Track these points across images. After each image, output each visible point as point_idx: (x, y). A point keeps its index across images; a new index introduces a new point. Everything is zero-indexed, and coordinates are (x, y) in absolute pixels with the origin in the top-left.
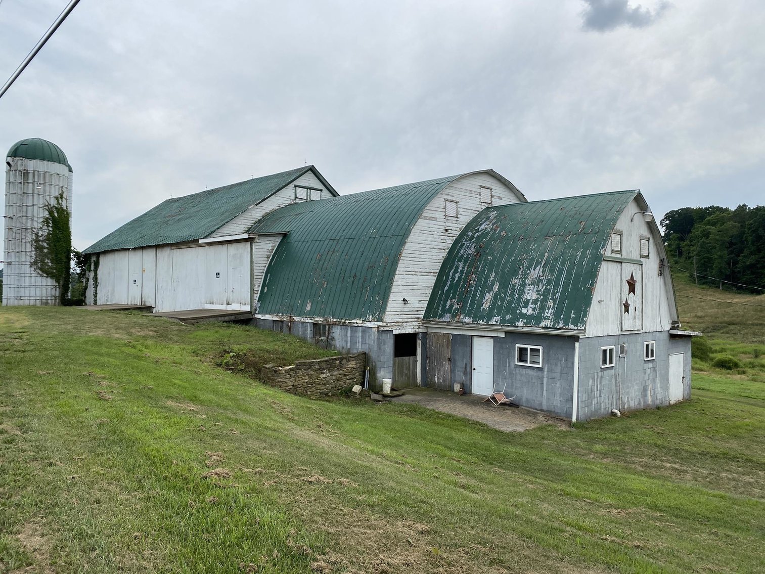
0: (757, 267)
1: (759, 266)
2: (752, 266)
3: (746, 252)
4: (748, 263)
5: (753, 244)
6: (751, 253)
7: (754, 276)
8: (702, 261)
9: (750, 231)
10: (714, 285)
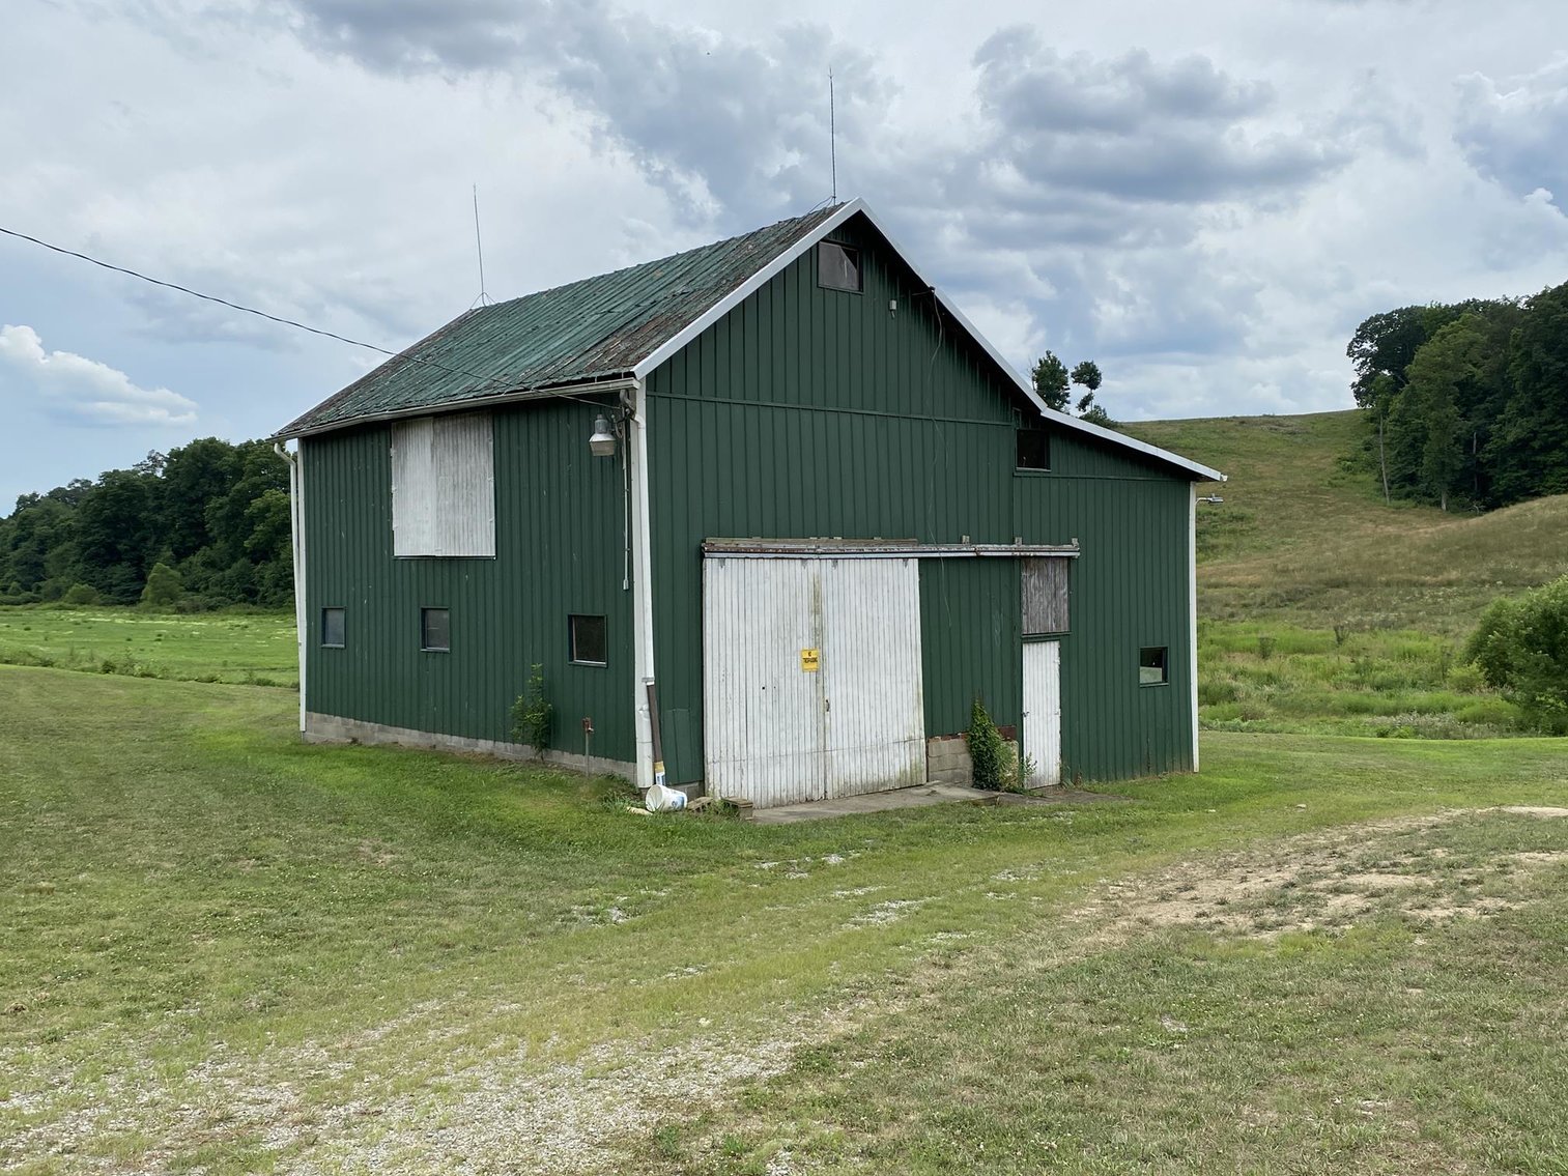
0: (1534, 448)
1: (1536, 444)
2: (1521, 445)
3: (1510, 407)
4: (1510, 438)
5: (1525, 388)
6: (1522, 412)
7: (1525, 472)
8: (1409, 439)
9: (1519, 354)
10: (1429, 498)
